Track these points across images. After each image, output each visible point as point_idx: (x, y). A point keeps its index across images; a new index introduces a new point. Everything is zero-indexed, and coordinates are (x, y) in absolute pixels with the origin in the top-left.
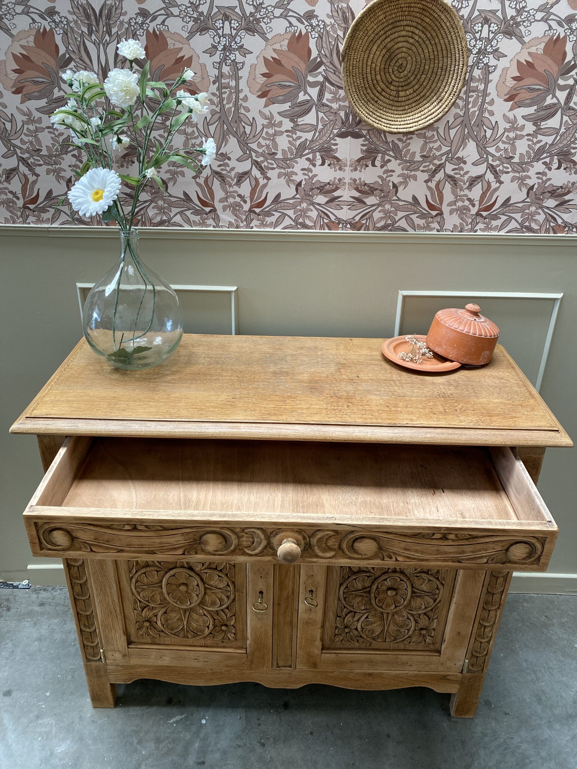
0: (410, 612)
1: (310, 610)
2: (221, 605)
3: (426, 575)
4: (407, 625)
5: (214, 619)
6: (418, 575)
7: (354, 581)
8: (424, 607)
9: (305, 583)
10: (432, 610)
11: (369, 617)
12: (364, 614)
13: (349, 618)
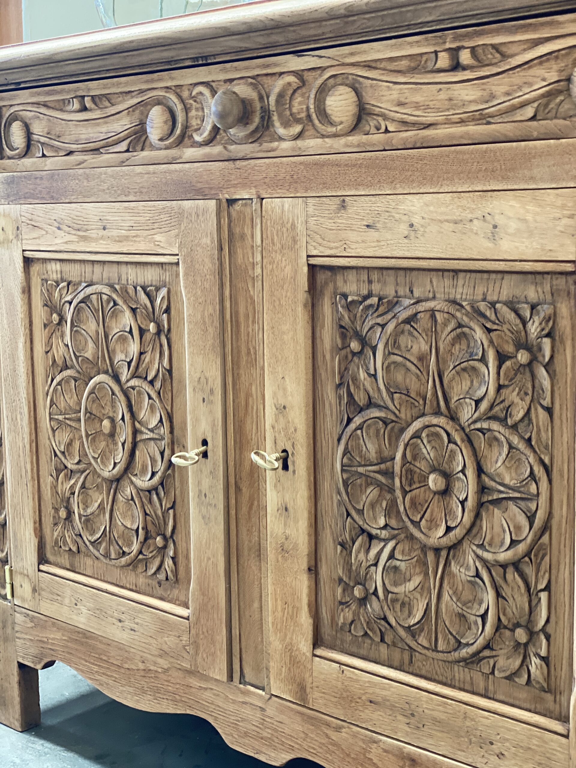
0: (480, 552)
1: (286, 509)
2: (153, 474)
3: (502, 430)
4: (481, 603)
5: (146, 514)
6: (485, 425)
7: (359, 432)
8: (508, 541)
9: (273, 427)
10: (528, 554)
11: (398, 555)
12: (386, 541)
13: (358, 552)
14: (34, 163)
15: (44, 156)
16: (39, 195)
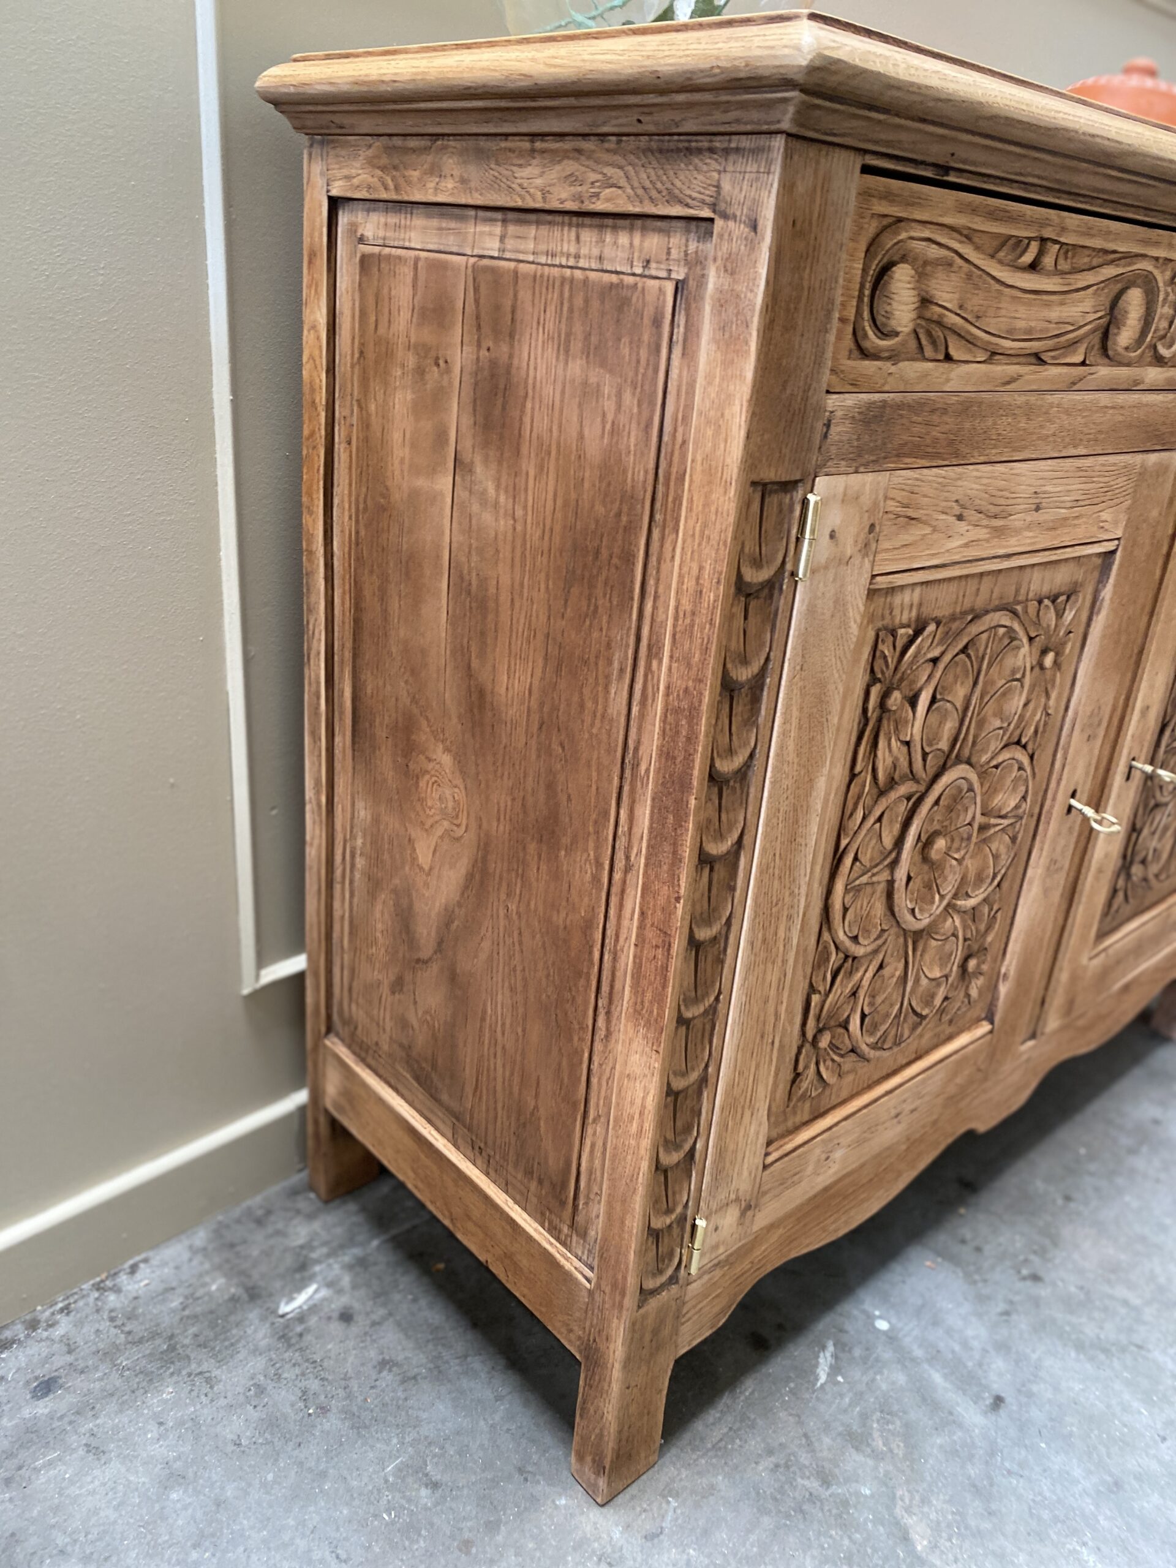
5: (965, 939)
14: (925, 375)
15: (948, 358)
16: (930, 450)
